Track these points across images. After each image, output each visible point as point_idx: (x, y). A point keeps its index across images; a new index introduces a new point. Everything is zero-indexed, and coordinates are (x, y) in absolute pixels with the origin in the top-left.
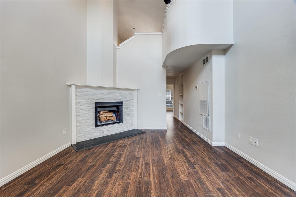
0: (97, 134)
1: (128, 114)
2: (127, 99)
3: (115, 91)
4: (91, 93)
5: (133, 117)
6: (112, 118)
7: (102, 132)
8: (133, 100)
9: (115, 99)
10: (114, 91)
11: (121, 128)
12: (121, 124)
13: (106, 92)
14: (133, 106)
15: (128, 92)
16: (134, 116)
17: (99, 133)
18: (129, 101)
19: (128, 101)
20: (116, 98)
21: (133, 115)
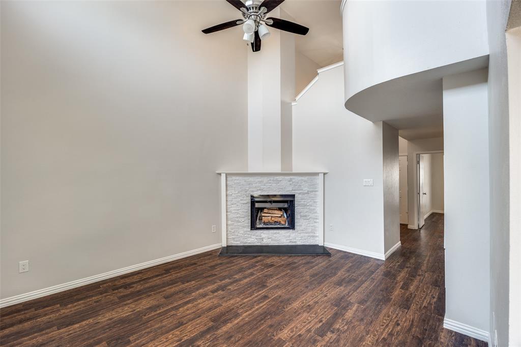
0: (253, 240)
1: (305, 217)
2: (302, 190)
3: (281, 177)
4: (245, 181)
5: (315, 222)
6: (280, 219)
7: (261, 239)
8: (316, 191)
9: (280, 190)
10: (277, 178)
11: (291, 238)
12: (291, 231)
13: (265, 179)
14: (315, 202)
15: (305, 178)
16: (318, 221)
17: (256, 239)
18: (308, 193)
19: (304, 194)
20: (282, 189)
21: (316, 219)
